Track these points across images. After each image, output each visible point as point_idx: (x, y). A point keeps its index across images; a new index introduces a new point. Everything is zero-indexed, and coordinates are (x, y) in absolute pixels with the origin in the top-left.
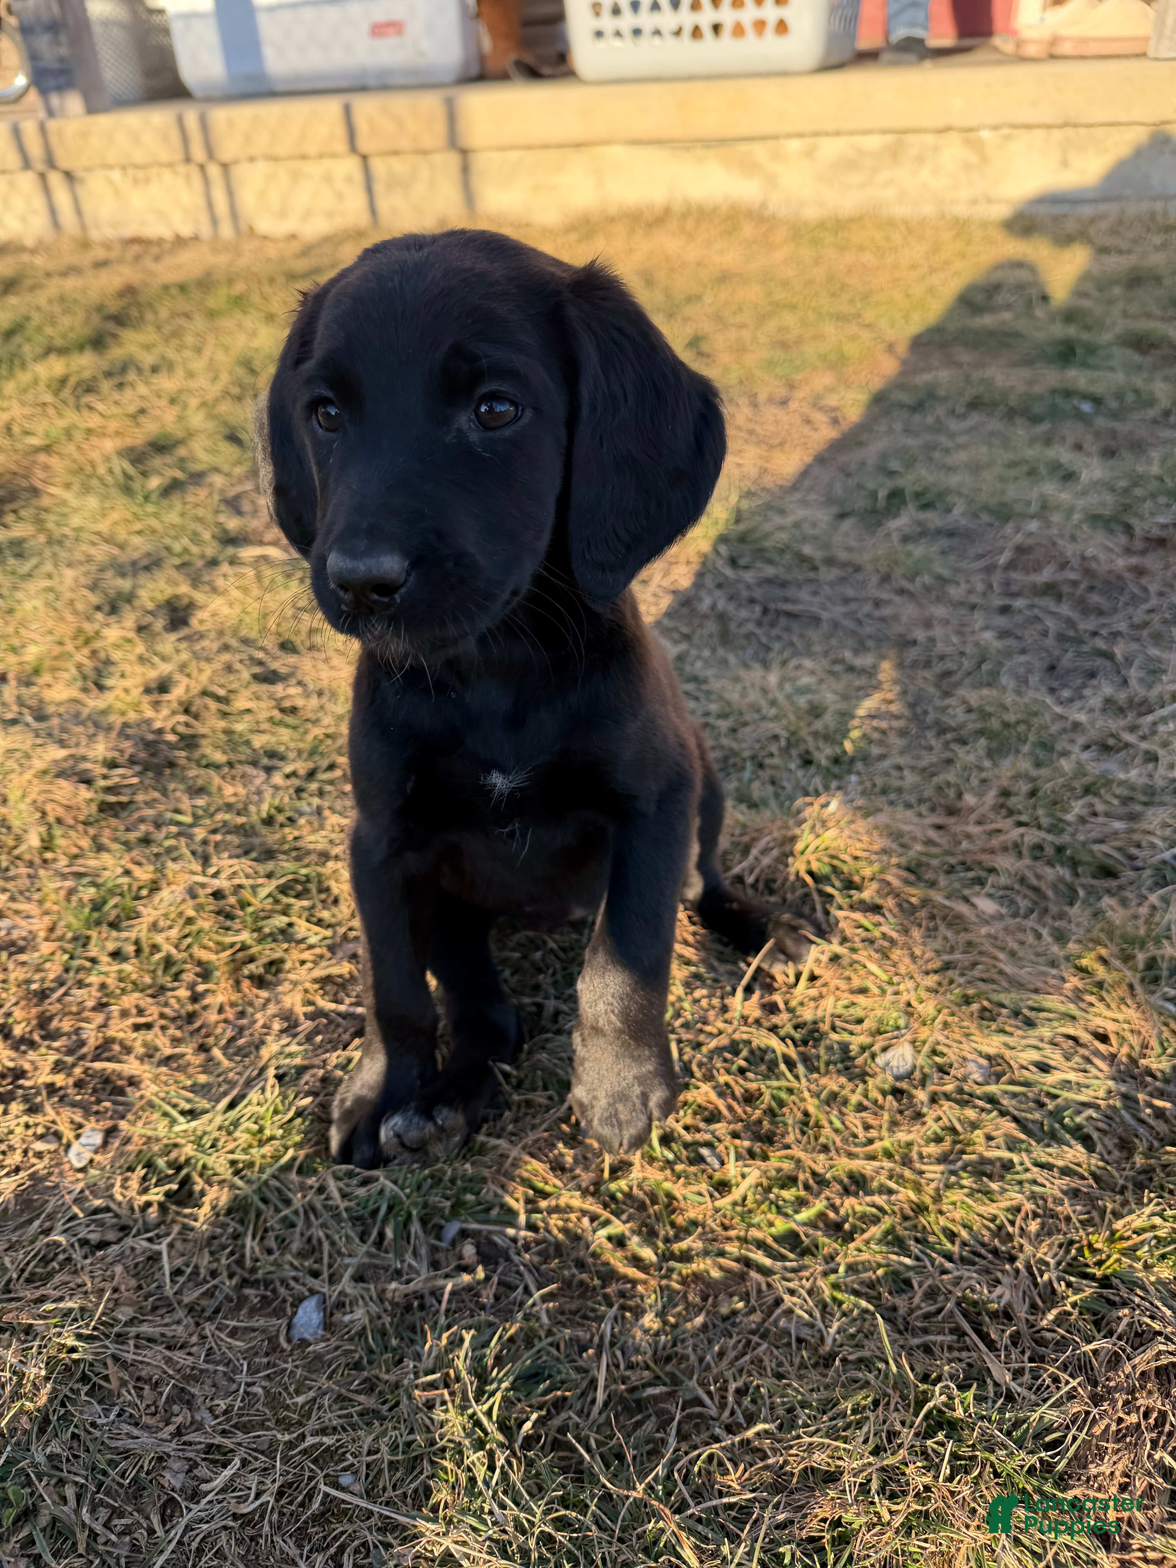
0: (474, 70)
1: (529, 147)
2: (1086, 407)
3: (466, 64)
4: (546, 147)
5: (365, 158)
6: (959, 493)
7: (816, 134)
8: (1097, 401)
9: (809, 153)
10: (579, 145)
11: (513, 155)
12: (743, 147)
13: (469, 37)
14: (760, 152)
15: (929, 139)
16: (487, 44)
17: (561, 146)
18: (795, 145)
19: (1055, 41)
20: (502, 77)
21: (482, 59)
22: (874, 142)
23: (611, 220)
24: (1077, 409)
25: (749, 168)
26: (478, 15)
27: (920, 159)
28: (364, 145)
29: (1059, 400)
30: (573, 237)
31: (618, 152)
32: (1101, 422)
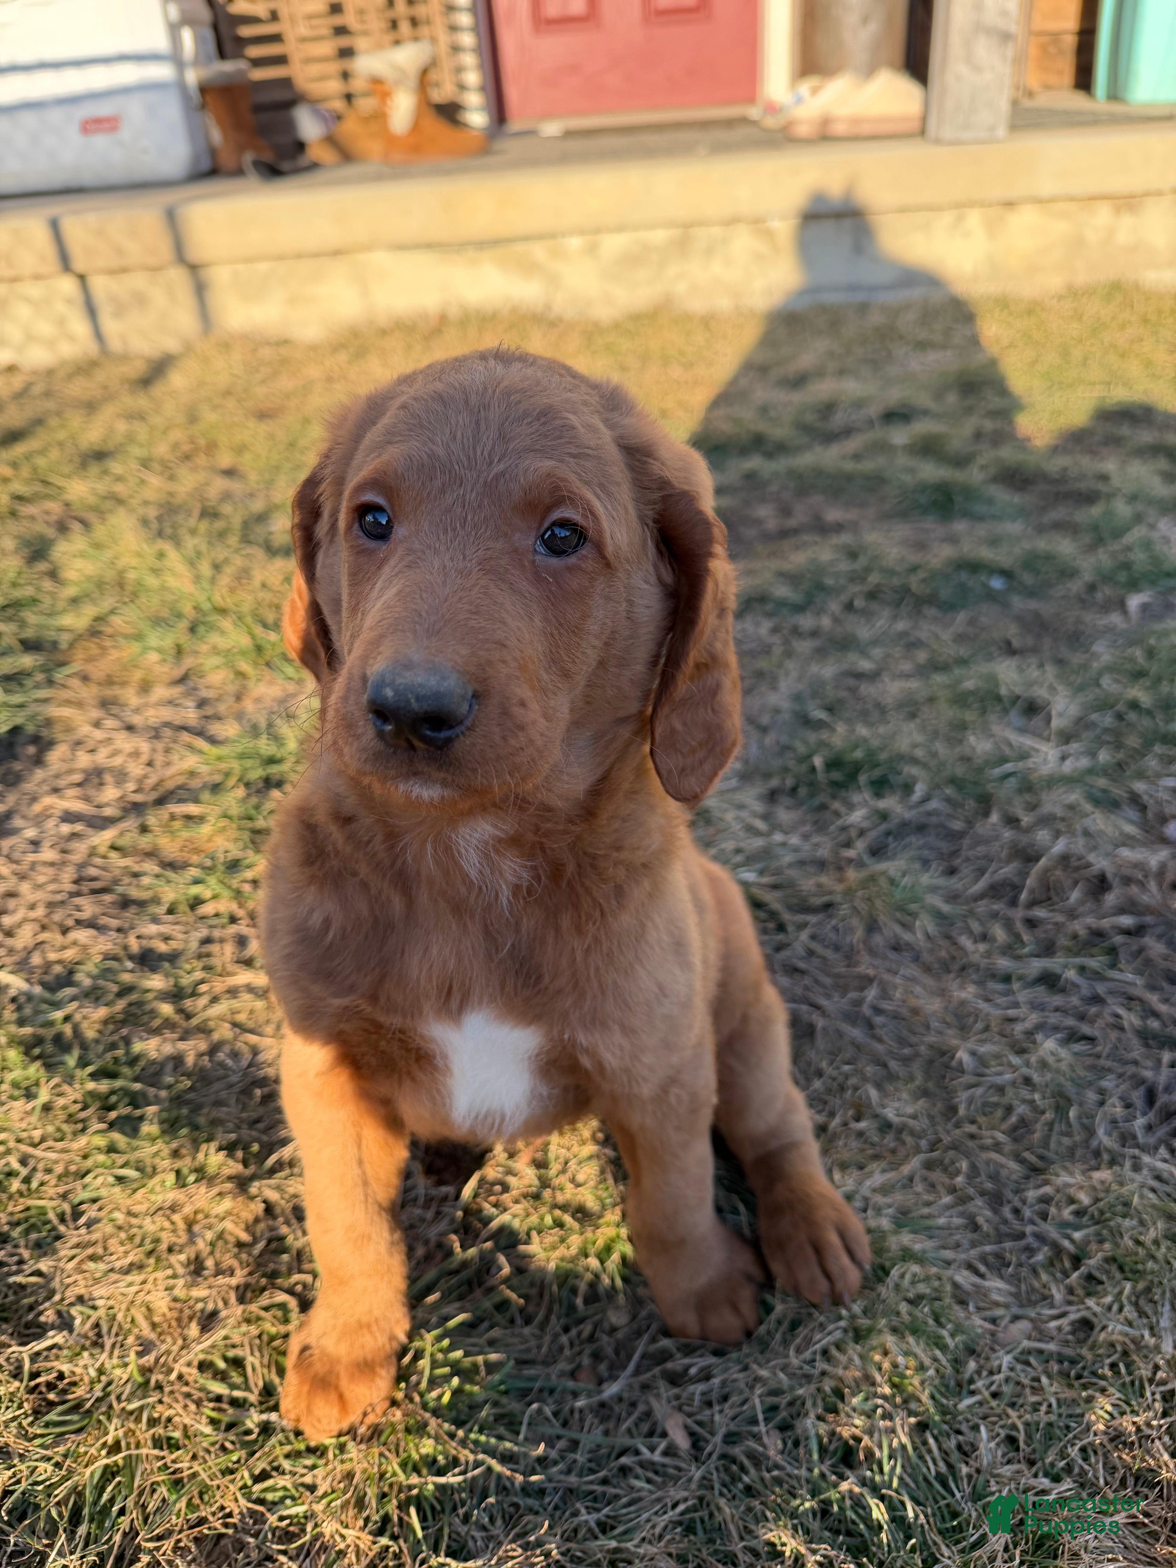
0: (206, 165)
1: (280, 257)
2: (997, 583)
3: (196, 159)
4: (299, 256)
5: (82, 278)
6: (915, 761)
7: (598, 231)
8: (1007, 574)
9: (592, 250)
10: (337, 253)
11: (263, 267)
12: (519, 248)
13: (194, 131)
14: (538, 251)
15: (716, 231)
16: (216, 136)
17: (316, 255)
18: (575, 243)
19: (826, 121)
20: (239, 172)
21: (213, 152)
22: (659, 236)
23: (384, 332)
24: (986, 586)
25: (529, 268)
26: (203, 106)
27: (709, 252)
28: (80, 264)
29: (964, 576)
30: (343, 357)
31: (380, 258)
32: (1018, 603)
